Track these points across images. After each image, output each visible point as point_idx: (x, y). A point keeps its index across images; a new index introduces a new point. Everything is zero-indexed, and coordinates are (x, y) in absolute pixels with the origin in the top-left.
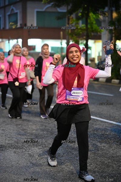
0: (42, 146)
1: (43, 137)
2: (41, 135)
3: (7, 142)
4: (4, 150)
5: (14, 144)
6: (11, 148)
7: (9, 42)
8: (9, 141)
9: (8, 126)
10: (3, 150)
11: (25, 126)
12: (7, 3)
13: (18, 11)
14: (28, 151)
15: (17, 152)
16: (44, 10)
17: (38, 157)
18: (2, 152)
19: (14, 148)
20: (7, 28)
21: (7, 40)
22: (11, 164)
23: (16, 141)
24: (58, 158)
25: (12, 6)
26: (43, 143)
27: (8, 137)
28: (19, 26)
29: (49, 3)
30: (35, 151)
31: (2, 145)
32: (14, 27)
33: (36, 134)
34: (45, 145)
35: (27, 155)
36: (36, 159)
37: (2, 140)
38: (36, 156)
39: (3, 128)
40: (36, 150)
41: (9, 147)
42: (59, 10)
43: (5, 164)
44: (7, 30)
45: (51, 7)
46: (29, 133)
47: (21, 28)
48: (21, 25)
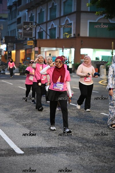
0: (93, 151)
1: (93, 142)
2: (92, 140)
3: (60, 145)
5: (66, 148)
6: (63, 151)
7: (63, 51)
8: (61, 144)
10: (56, 152)
11: (77, 130)
12: (62, 14)
13: (72, 22)
14: (79, 155)
15: (69, 155)
16: (96, 21)
17: (89, 161)
18: (55, 154)
19: (66, 151)
20: (62, 37)
21: (62, 49)
22: (63, 166)
23: (68, 144)
24: (108, 163)
25: (67, 17)
26: (93, 147)
27: (61, 141)
28: (72, 35)
29: (101, 15)
30: (86, 154)
31: (55, 148)
32: (68, 37)
33: (87, 138)
34: (95, 149)
35: (79, 158)
36: (87, 163)
37: (55, 143)
38: (87, 159)
39: (56, 132)
40: (86, 153)
41: (61, 150)
42: (111, 21)
43: (58, 166)
44: (62, 39)
45: (104, 18)
46: (81, 137)
47: (75, 37)
48: (74, 35)
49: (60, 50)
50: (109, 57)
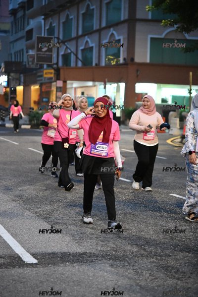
0: (156, 259)
1: (157, 244)
2: (154, 240)
3: (99, 248)
4: (95, 262)
5: (110, 253)
6: (105, 259)
7: (105, 88)
8: (102, 246)
9: (100, 222)
10: (92, 261)
11: (128, 224)
12: (104, 24)
13: (121, 38)
14: (133, 266)
15: (115, 266)
16: (163, 36)
17: (150, 275)
18: (91, 264)
19: (110, 259)
20: (103, 64)
21: (103, 83)
22: (105, 284)
23: (114, 248)
24: (182, 280)
25: (112, 29)
26: (157, 253)
27: (101, 241)
28: (121, 61)
29: (172, 25)
30: (145, 265)
31: (91, 253)
32: (113, 63)
33: (146, 237)
34: (161, 256)
35: (132, 271)
36: (146, 280)
37: (91, 245)
38: (146, 273)
39: (93, 226)
40: (146, 263)
41: (103, 256)
42: (187, 36)
43: (96, 285)
44: (103, 67)
45: (176, 31)
46: (135, 235)
47: (125, 64)
48: (124, 59)
49: (100, 85)
50: (184, 97)
